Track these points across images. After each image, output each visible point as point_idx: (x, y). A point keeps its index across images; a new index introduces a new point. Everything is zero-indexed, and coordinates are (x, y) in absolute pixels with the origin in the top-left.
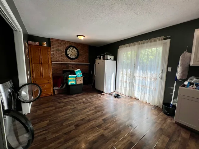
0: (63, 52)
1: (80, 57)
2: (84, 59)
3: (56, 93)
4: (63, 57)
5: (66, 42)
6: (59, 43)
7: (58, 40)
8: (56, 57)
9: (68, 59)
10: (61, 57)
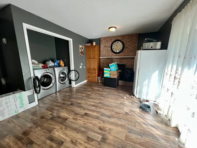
0: (109, 47)
1: (125, 50)
2: (131, 51)
3: (99, 82)
4: (108, 52)
5: (112, 38)
6: (106, 40)
7: (106, 37)
8: (104, 53)
9: (113, 53)
10: (107, 52)
